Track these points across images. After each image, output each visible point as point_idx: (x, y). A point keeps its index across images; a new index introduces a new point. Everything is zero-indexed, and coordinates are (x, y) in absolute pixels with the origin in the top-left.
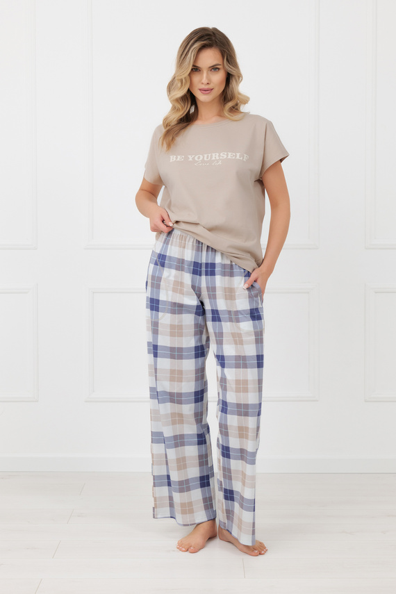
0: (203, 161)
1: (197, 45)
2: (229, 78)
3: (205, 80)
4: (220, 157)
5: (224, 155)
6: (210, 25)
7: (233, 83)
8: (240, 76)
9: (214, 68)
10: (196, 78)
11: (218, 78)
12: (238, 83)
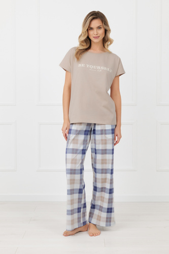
0: (93, 68)
1: (91, 18)
2: (106, 31)
3: (95, 33)
4: (101, 68)
5: (102, 68)
6: (96, 10)
7: (108, 34)
8: (110, 30)
9: (99, 28)
10: (91, 33)
11: (101, 32)
12: (109, 34)
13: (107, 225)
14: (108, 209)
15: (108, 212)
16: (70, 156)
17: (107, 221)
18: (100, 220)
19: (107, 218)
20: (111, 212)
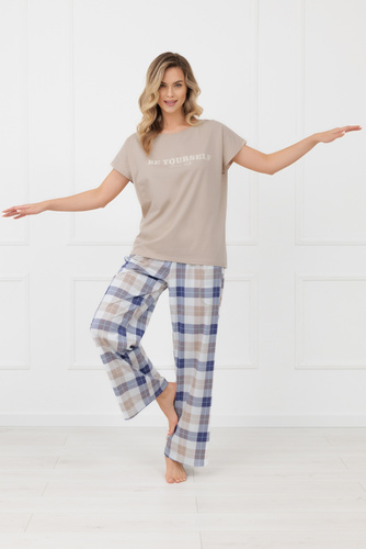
0: (176, 163)
1: (164, 65)
3: (170, 94)
4: (189, 159)
5: (192, 158)
6: (174, 52)
9: (177, 85)
11: (181, 92)
12: (196, 97)
13: (196, 464)
14: (200, 434)
15: (199, 440)
16: (110, 298)
17: (196, 457)
18: (184, 454)
19: (197, 451)
20: (205, 440)
